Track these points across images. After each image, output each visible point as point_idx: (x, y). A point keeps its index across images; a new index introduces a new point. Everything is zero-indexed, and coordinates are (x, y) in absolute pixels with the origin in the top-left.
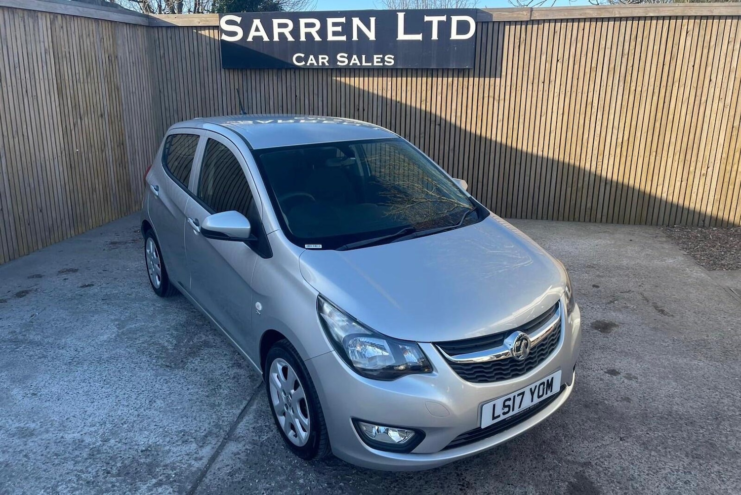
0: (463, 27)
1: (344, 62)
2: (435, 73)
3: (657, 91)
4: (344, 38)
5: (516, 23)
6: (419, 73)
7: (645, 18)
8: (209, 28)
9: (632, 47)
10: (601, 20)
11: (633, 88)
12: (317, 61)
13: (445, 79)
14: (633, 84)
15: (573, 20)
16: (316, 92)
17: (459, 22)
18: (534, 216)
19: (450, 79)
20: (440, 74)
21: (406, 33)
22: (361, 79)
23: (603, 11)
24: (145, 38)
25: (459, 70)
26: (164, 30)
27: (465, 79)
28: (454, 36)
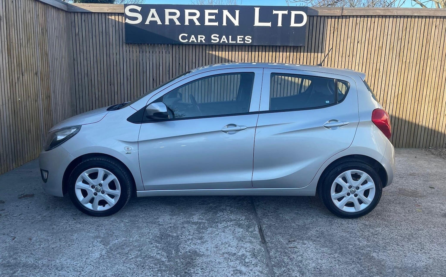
0: (299, 19)
1: (216, 40)
2: (278, 50)
3: (418, 62)
4: (216, 24)
5: (332, 17)
7: (411, 17)
8: (115, 14)
9: (404, 35)
10: (385, 17)
11: (404, 60)
12: (197, 39)
13: (285, 54)
14: (405, 58)
15: (368, 16)
16: (194, 61)
17: (296, 15)
19: (288, 53)
20: (281, 50)
21: (260, 21)
22: (227, 53)
23: (387, 11)
24: (65, 20)
25: (295, 47)
26: (79, 15)
27: (298, 53)
28: (293, 24)
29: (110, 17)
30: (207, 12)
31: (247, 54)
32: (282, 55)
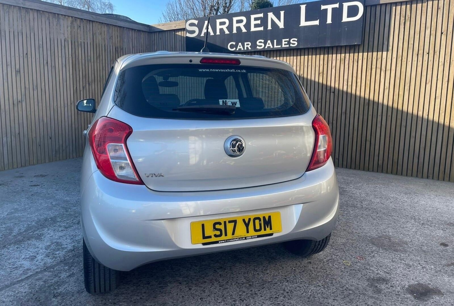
0: (353, 11)
1: (261, 46)
2: (330, 51)
4: (261, 29)
5: (401, 3)
6: (318, 51)
8: (180, 30)
12: (244, 46)
17: (349, 7)
18: (420, 175)
19: (343, 55)
20: (335, 51)
21: (307, 20)
25: (351, 47)
26: (157, 34)
27: (355, 54)
28: (345, 19)
29: (178, 33)
30: (253, 17)
31: (295, 59)
32: (335, 58)
